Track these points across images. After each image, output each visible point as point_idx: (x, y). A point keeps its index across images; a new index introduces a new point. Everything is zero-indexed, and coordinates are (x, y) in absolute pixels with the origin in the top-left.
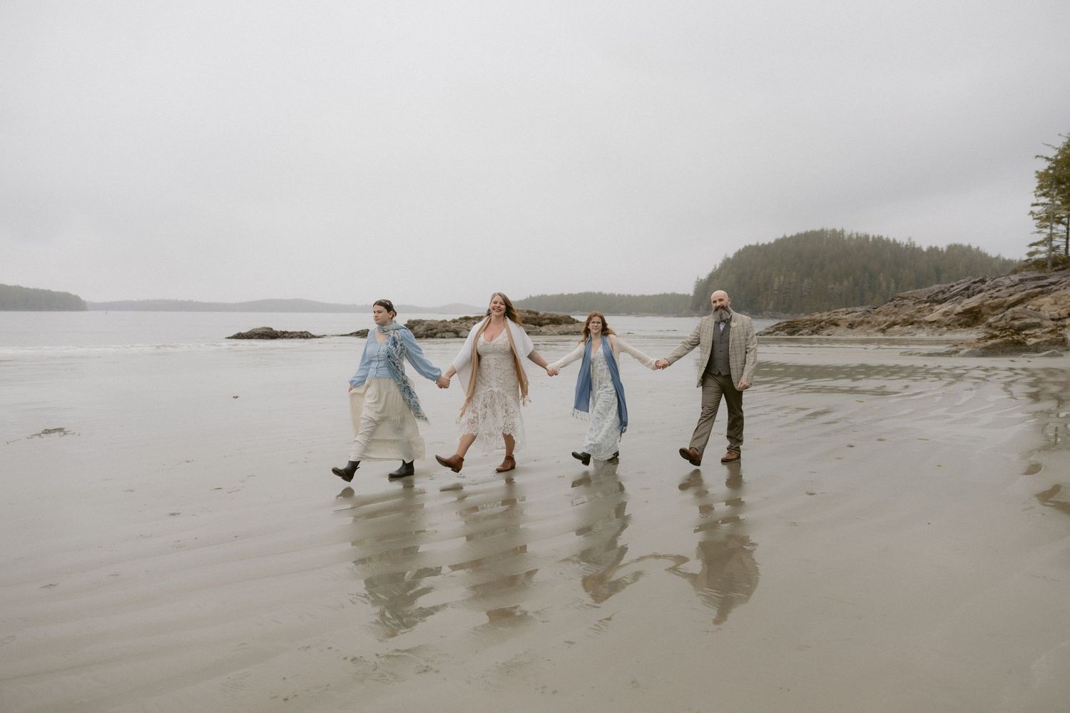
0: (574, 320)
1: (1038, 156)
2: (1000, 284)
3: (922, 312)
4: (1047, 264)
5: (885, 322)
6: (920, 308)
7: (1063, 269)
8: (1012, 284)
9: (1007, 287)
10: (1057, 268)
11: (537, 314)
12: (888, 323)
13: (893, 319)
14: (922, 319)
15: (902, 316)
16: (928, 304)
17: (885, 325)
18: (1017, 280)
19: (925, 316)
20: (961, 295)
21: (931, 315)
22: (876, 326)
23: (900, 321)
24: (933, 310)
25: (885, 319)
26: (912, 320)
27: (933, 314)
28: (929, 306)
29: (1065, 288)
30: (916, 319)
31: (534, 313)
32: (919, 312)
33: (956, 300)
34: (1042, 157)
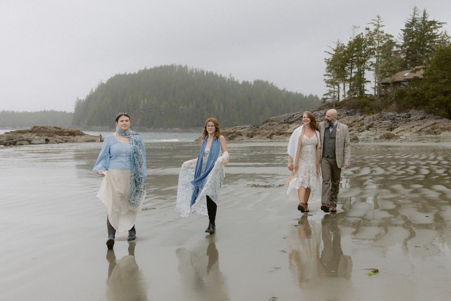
0: (82, 133)
1: (325, 52)
2: (316, 115)
3: (285, 128)
4: (333, 105)
5: (268, 133)
6: (284, 126)
7: (340, 108)
8: (322, 115)
9: (320, 117)
10: (337, 108)
11: (60, 129)
12: (270, 134)
13: (272, 131)
14: (286, 132)
15: (276, 130)
16: (287, 124)
17: (269, 135)
18: (323, 113)
19: (286, 130)
20: (300, 120)
21: (289, 130)
22: (264, 135)
23: (275, 133)
24: (289, 127)
25: (268, 132)
26: (281, 132)
27: (290, 129)
28: (288, 125)
29: (343, 118)
30: (282, 132)
31: (59, 128)
32: (283, 128)
33: (298, 122)
34: (327, 52)
